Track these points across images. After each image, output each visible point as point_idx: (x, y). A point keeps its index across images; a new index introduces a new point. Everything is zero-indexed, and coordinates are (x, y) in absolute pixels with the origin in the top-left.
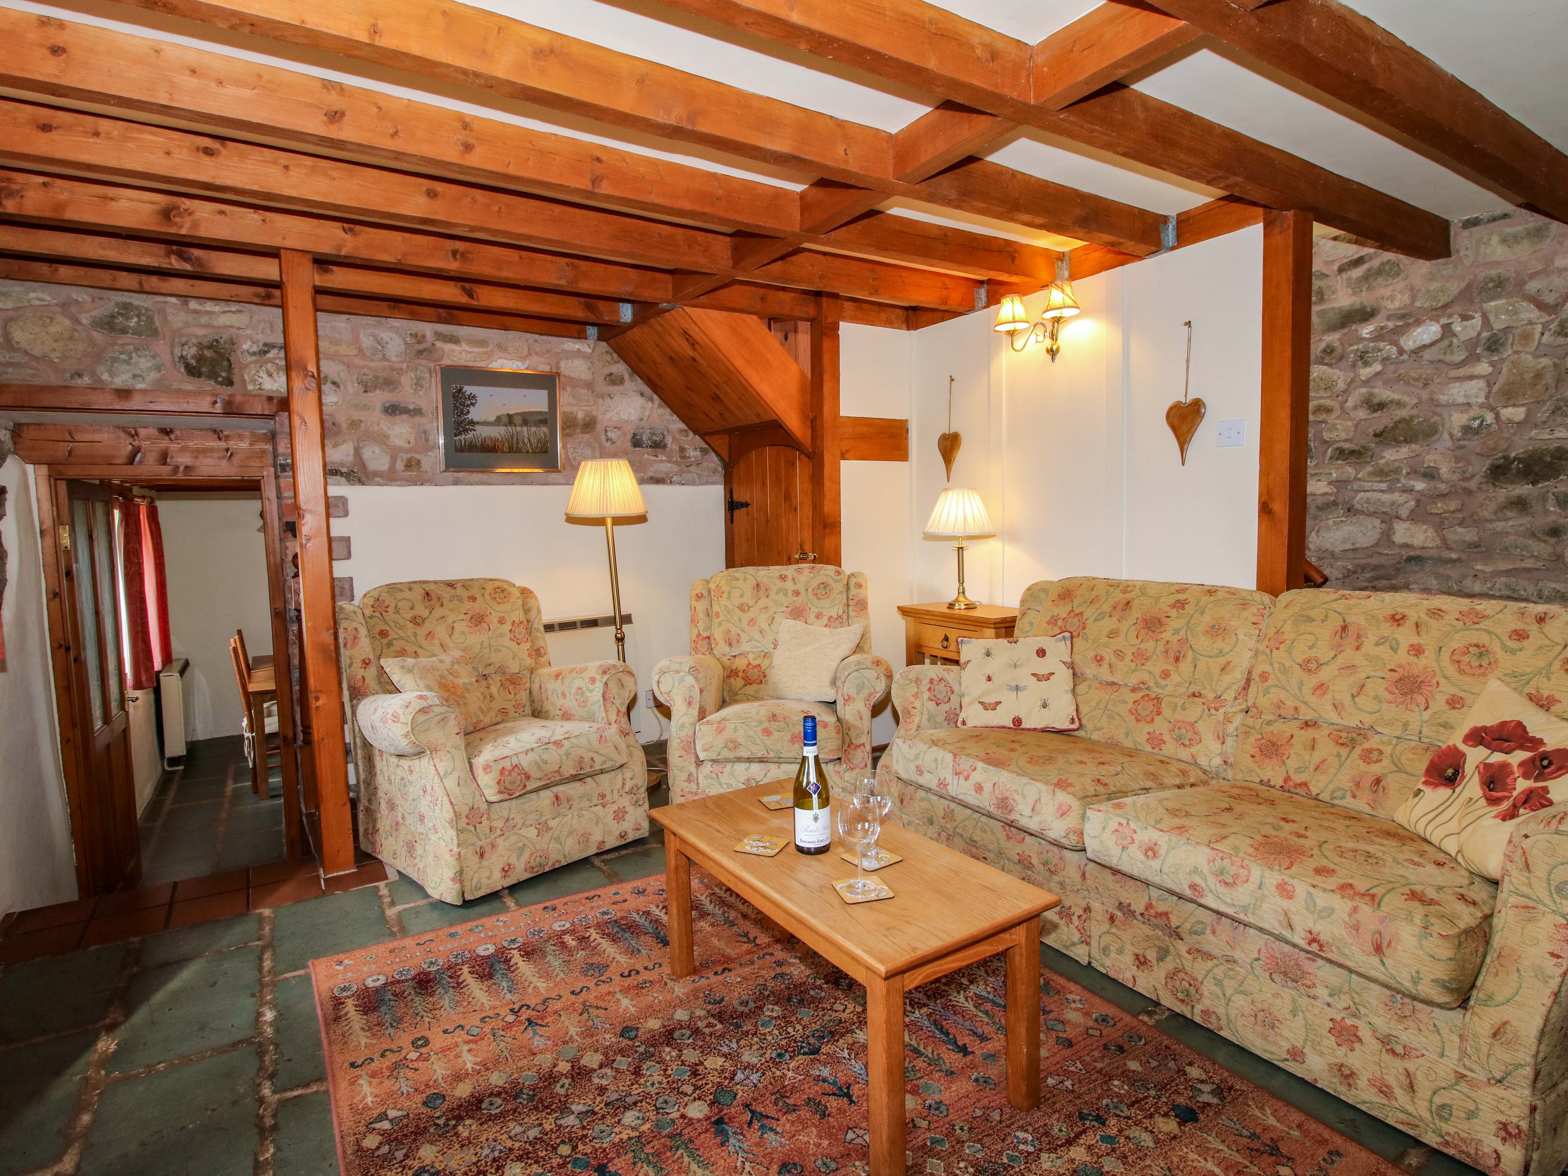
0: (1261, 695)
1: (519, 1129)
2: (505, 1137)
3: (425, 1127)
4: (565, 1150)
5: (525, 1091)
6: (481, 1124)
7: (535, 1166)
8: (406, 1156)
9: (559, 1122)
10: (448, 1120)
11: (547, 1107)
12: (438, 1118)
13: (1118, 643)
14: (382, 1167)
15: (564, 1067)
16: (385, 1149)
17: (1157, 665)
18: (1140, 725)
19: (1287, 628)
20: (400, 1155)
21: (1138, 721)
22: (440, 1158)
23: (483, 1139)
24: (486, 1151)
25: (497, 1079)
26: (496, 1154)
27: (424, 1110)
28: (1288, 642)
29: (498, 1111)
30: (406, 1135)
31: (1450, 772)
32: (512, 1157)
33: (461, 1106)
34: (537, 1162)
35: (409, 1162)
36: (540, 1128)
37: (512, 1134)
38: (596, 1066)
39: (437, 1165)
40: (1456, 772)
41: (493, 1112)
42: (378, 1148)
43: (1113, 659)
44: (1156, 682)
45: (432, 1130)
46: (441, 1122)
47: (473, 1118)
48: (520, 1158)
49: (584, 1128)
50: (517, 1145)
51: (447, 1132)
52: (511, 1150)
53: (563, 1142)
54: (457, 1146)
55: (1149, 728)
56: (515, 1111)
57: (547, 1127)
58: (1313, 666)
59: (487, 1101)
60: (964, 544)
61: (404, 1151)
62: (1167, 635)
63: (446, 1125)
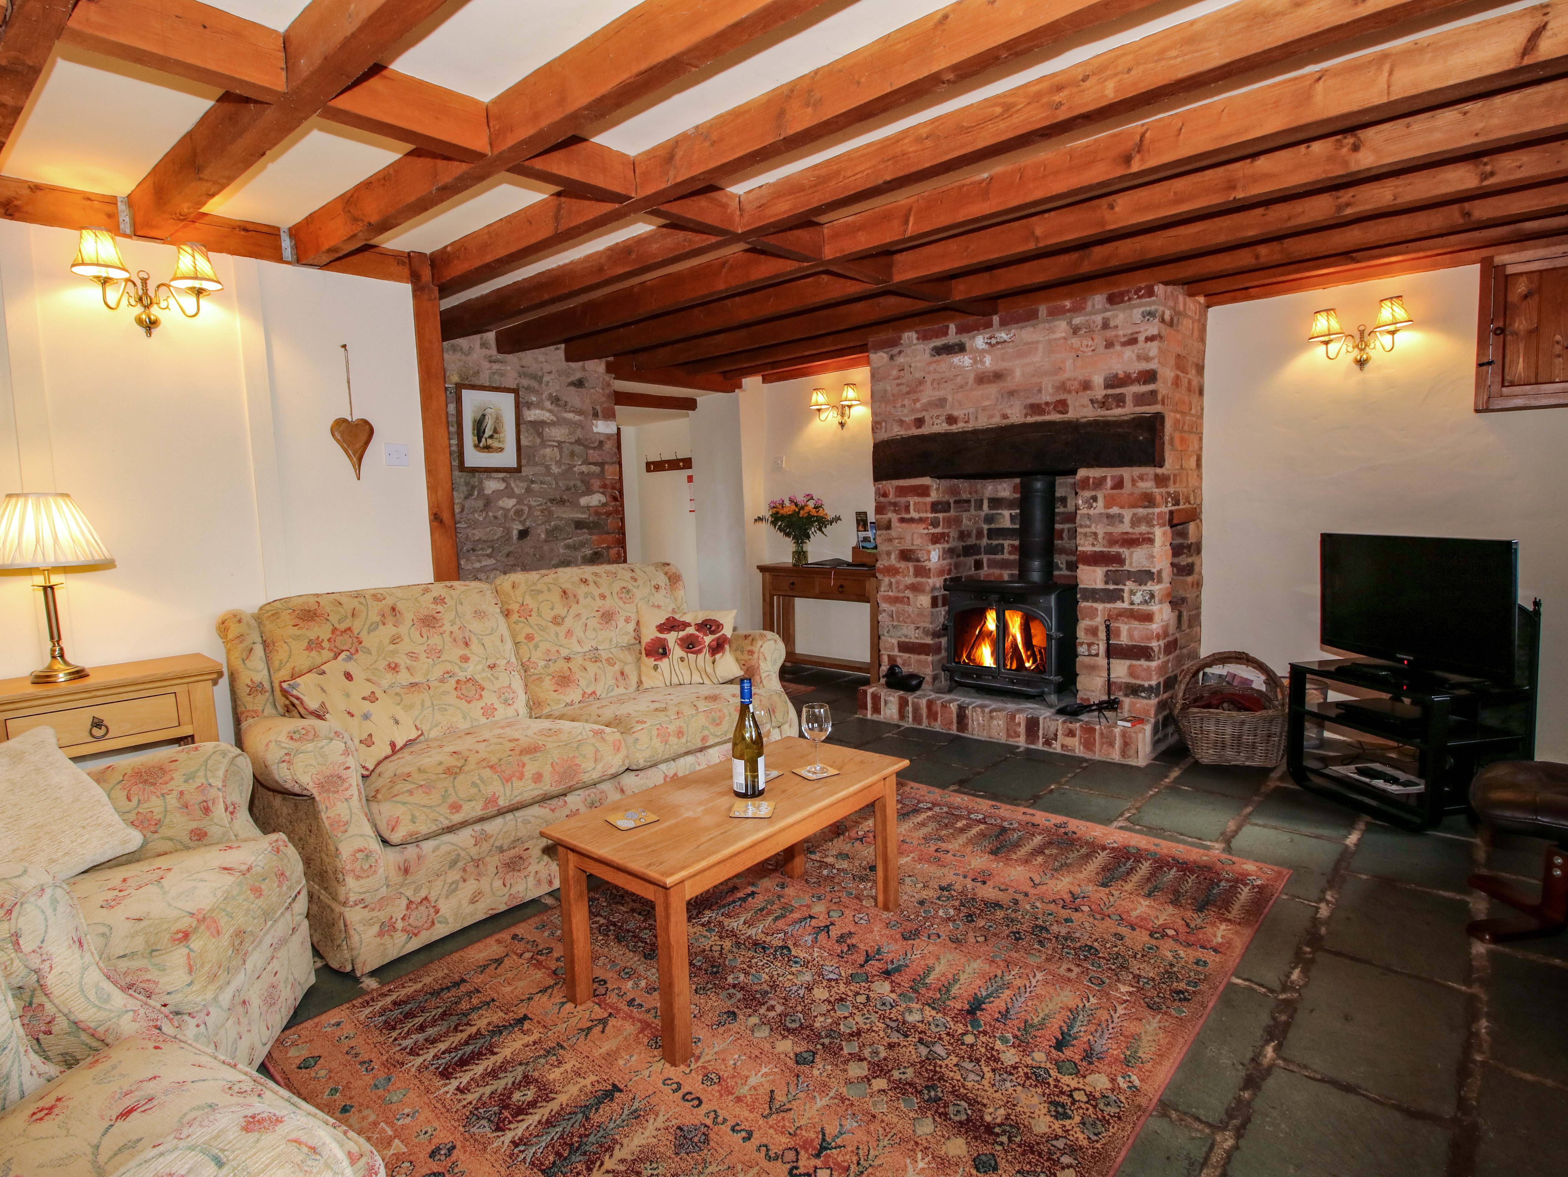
0: (533, 651)
1: (972, 1076)
2: (984, 1082)
3: (1020, 1146)
4: (969, 1039)
5: (926, 1097)
6: (985, 1105)
7: (996, 1047)
8: (1057, 1137)
9: (945, 1056)
10: (998, 1135)
11: (935, 1072)
12: (1002, 1144)
13: (405, 646)
14: (1081, 1148)
15: (880, 1083)
16: (1066, 1160)
17: (454, 653)
18: (472, 705)
19: (528, 600)
20: (1060, 1144)
21: (469, 702)
22: (1037, 1112)
23: (998, 1095)
24: (1008, 1084)
25: (926, 1127)
26: (1005, 1076)
27: (1002, 1164)
28: (535, 610)
29: (963, 1103)
30: (1040, 1155)
31: (661, 650)
32: (999, 1066)
33: (976, 1138)
34: (992, 1049)
35: (1060, 1132)
36: (961, 1063)
37: (979, 1078)
38: (865, 1063)
39: (1045, 1111)
40: (664, 649)
41: (966, 1105)
42: (1069, 1166)
43: (409, 662)
44: (460, 668)
45: (1018, 1139)
46: (1004, 1139)
47: (982, 1118)
48: (997, 1060)
49: (940, 1039)
50: (986, 1069)
51: (1011, 1126)
52: (993, 1070)
53: (963, 1044)
54: (1018, 1109)
55: (481, 704)
56: (953, 1092)
57: (955, 1060)
58: (560, 620)
59: (957, 1118)
60: (55, 579)
61: (1054, 1142)
62: (447, 627)
63: (1004, 1132)
